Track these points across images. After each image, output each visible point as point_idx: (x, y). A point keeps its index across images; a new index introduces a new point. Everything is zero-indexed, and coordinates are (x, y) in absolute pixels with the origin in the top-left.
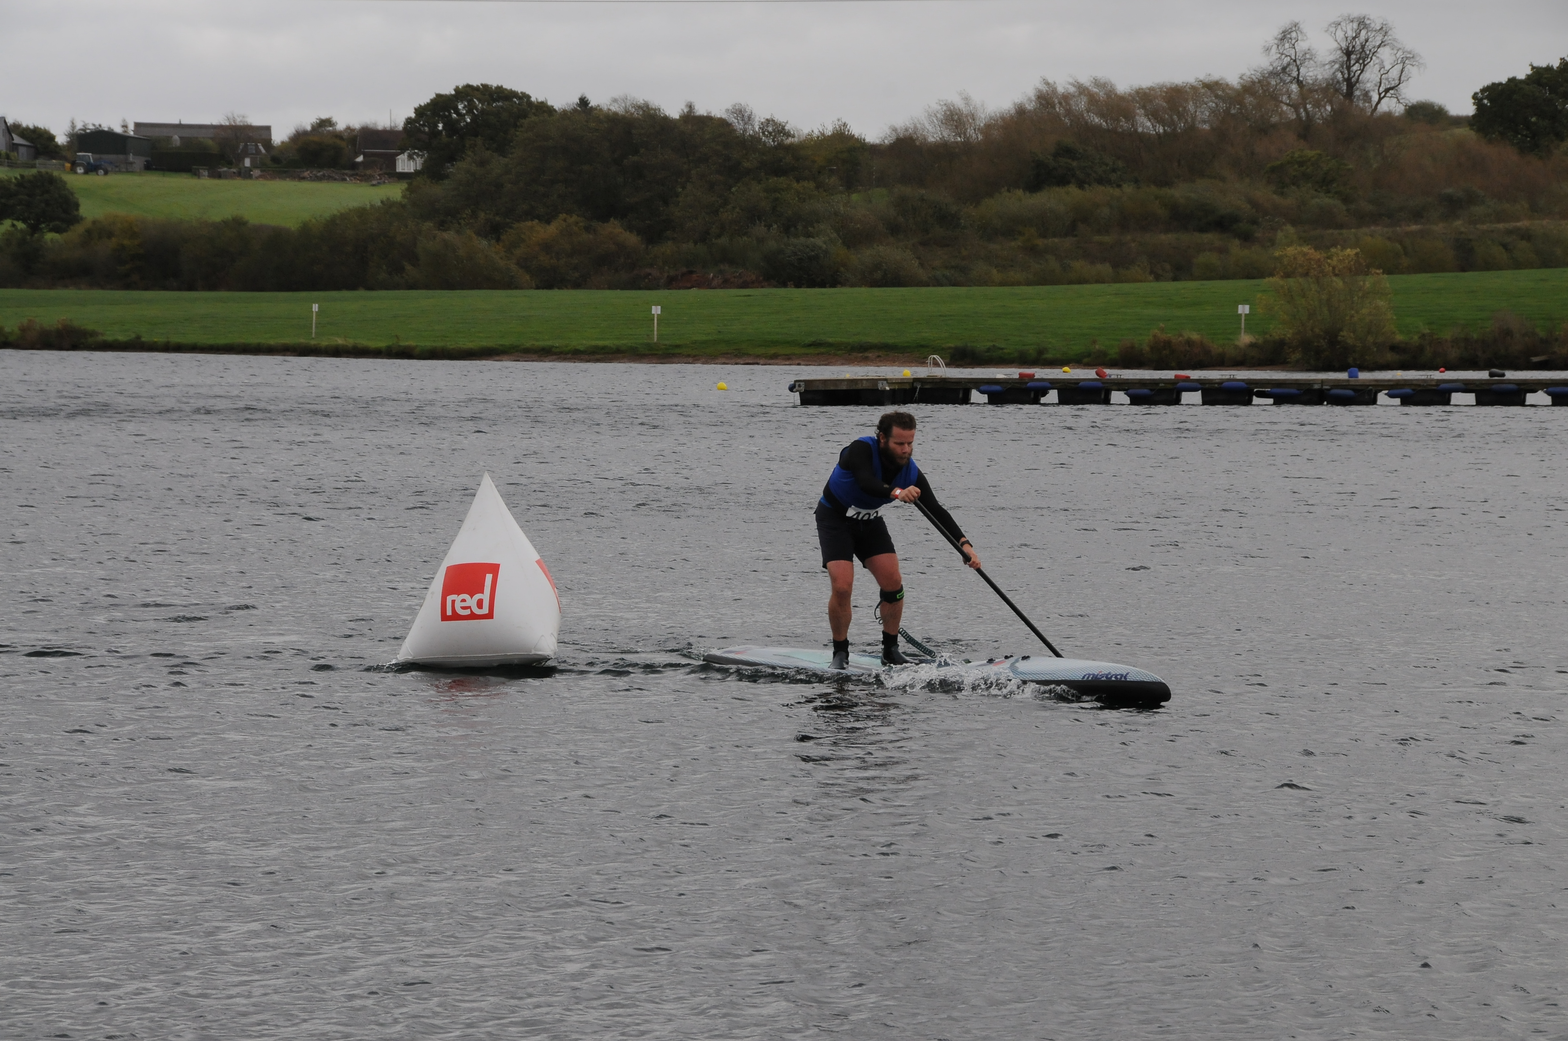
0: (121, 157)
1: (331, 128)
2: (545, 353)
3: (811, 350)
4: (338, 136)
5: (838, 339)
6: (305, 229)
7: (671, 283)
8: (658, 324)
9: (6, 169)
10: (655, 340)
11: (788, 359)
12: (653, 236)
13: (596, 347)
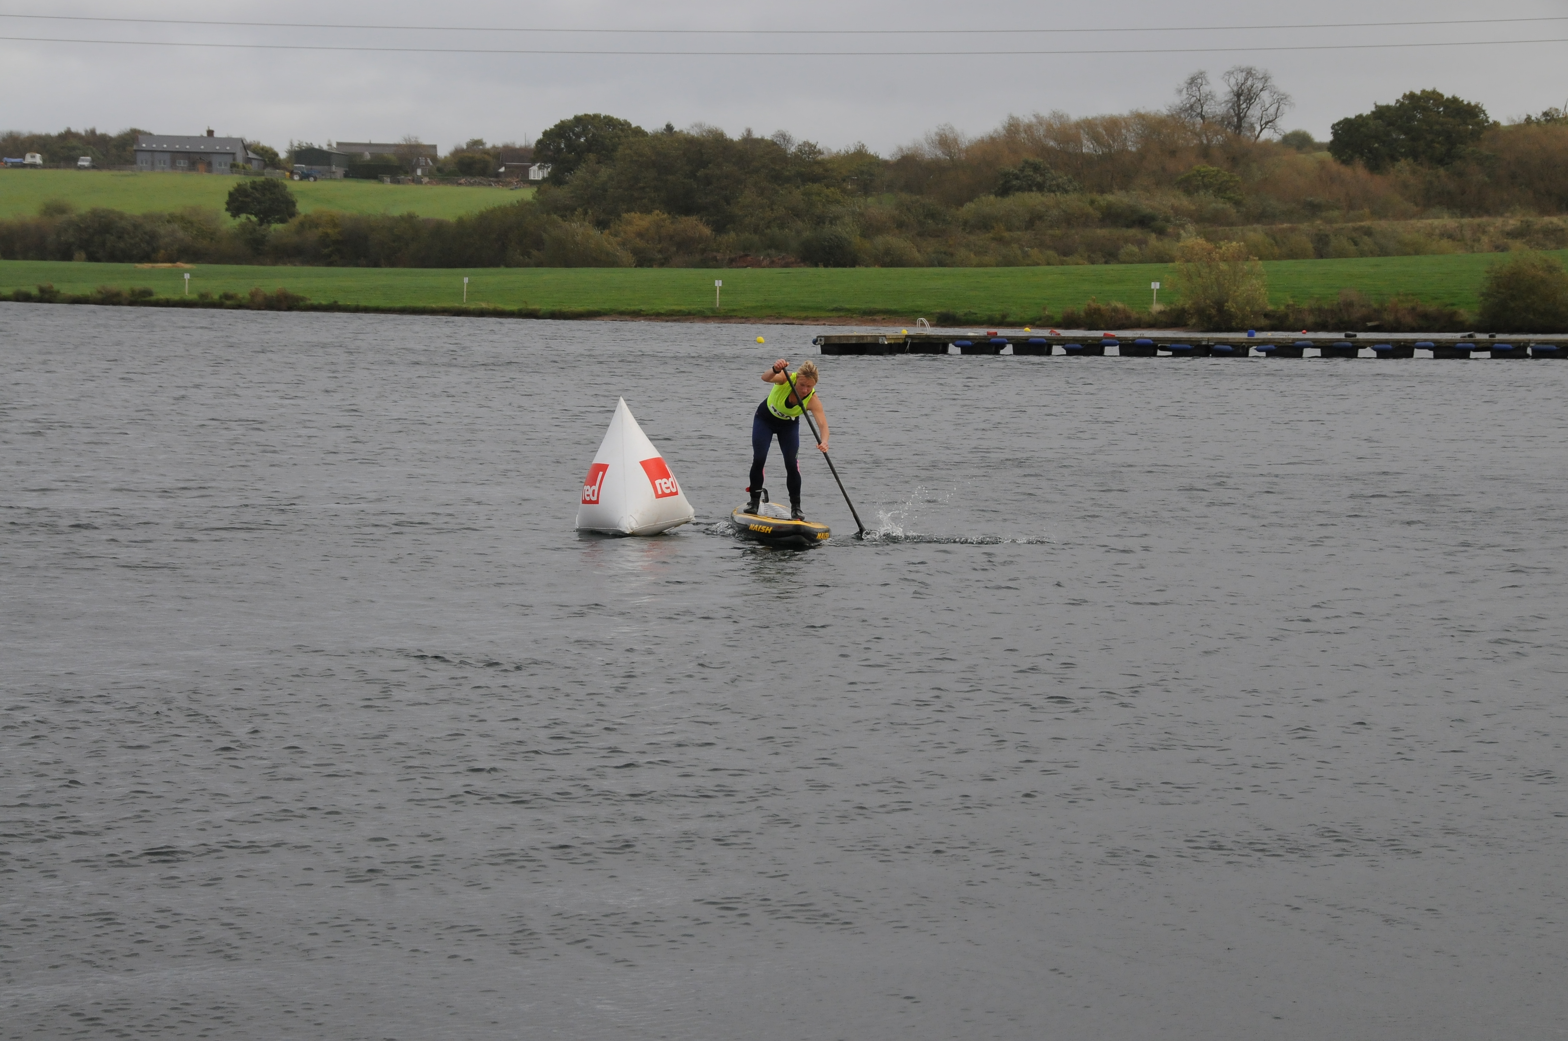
0: (326, 167)
1: (481, 147)
2: (636, 315)
3: (834, 314)
4: (486, 152)
5: (854, 306)
6: (461, 222)
7: (732, 263)
8: (720, 294)
9: (243, 176)
10: (718, 305)
11: (816, 320)
12: (720, 228)
13: (673, 310)
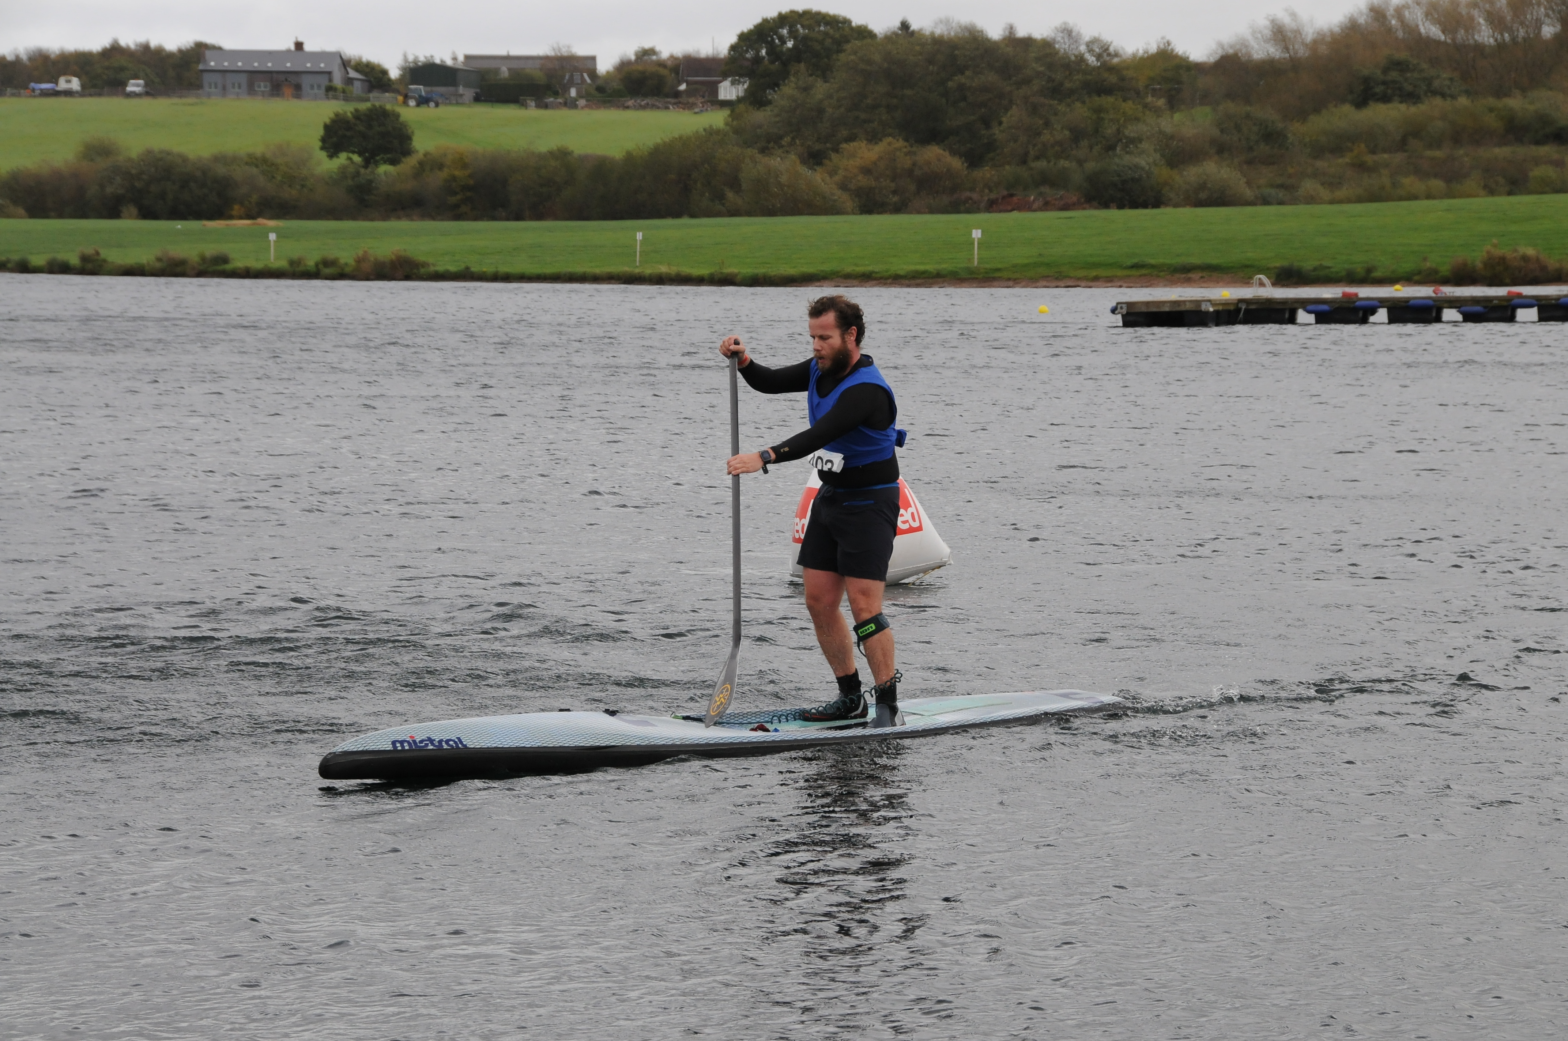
0: (451, 89)
1: (654, 58)
2: (866, 279)
3: (1134, 272)
4: (662, 64)
5: (1161, 261)
6: (629, 158)
7: (992, 206)
8: (978, 248)
9: (342, 103)
10: (976, 263)
11: (1109, 281)
12: (974, 160)
13: (917, 272)
